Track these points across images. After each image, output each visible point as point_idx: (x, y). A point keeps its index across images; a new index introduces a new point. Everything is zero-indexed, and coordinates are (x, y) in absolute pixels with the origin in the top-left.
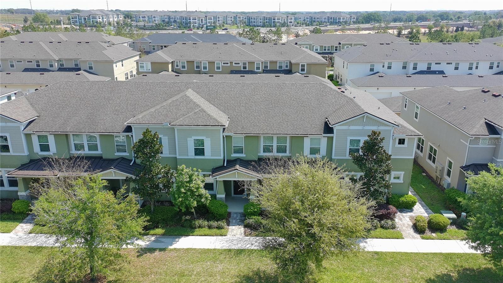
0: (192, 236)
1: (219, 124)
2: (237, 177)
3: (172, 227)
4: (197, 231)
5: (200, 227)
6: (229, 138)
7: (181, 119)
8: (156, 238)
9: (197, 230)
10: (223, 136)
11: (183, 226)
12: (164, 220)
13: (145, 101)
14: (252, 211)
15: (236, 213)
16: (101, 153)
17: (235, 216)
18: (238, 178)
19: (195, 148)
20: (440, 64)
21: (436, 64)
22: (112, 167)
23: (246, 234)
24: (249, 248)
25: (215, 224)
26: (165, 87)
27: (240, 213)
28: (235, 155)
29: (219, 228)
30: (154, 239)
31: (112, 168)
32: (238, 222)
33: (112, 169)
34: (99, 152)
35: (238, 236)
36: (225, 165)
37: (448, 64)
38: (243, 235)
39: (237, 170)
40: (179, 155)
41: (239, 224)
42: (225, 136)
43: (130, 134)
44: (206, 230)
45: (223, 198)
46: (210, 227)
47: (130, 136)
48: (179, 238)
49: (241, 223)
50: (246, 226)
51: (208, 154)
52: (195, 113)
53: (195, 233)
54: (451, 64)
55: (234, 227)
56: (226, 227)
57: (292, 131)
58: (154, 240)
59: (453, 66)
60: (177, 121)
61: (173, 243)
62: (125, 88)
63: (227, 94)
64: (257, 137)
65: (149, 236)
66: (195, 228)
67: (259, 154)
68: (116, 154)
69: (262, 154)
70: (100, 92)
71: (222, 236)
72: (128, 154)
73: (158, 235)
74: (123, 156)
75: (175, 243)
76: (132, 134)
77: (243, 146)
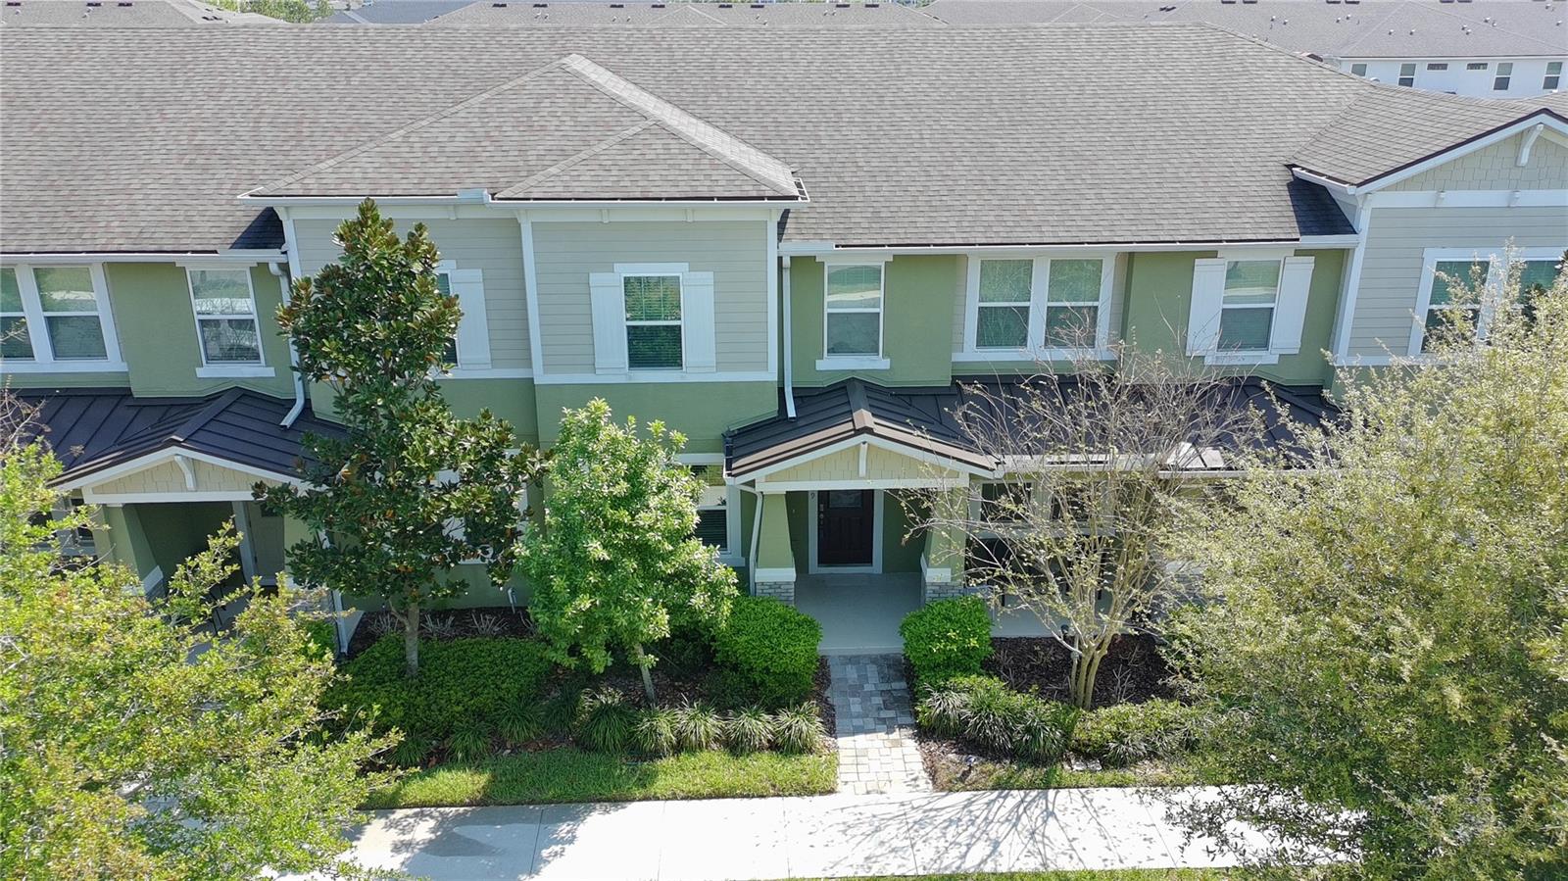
0: (646, 799)
1: (763, 188)
2: (862, 471)
3: (527, 755)
4: (670, 771)
5: (682, 746)
6: (803, 268)
7: (553, 170)
8: (440, 825)
9: (669, 762)
10: (780, 259)
11: (585, 745)
12: (480, 715)
13: (352, 107)
14: (954, 647)
15: (853, 660)
16: (123, 367)
17: (852, 673)
18: (868, 476)
19: (628, 327)
20: (1444, 67)
21: (1432, 67)
22: (174, 437)
23: (943, 777)
24: (988, 868)
25: (759, 725)
26: (451, 49)
27: (874, 660)
28: (833, 365)
29: (784, 746)
30: (433, 836)
31: (177, 443)
32: (879, 709)
33: (175, 449)
34: (109, 365)
35: (899, 792)
36: (792, 413)
37: (1472, 66)
38: (924, 782)
39: (869, 431)
40: (548, 367)
41: (883, 721)
42: (787, 262)
43: (270, 256)
44: (717, 765)
45: (788, 583)
46: (736, 746)
47: (274, 268)
48: (576, 818)
49: (891, 714)
50: (925, 733)
51: (700, 360)
52: (623, 142)
53: (661, 784)
54: (1485, 68)
55: (861, 740)
56: (820, 739)
57: (1134, 228)
58: (431, 841)
59: (1491, 74)
60: (531, 181)
61: (545, 853)
62: (247, 54)
63: (763, 76)
64: (948, 264)
65: (399, 814)
66: (656, 754)
67: (957, 357)
68: (201, 372)
69: (972, 354)
70: (120, 71)
71: (812, 793)
72: (270, 372)
73: (451, 805)
74: (243, 380)
75: (556, 854)
76: (283, 259)
77: (879, 314)
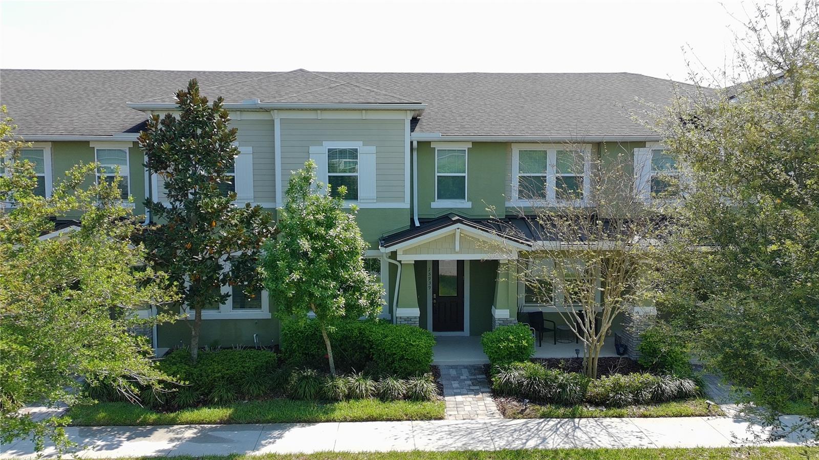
0: (328, 421)
2: (457, 248)
3: (256, 402)
4: (342, 408)
5: (351, 395)
6: (423, 147)
8: (200, 431)
9: (343, 404)
10: (412, 143)
11: (294, 397)
12: (230, 380)
15: (454, 367)
17: (453, 372)
23: (509, 412)
25: (399, 385)
27: (465, 367)
28: (441, 205)
29: (414, 397)
30: (195, 436)
32: (470, 386)
33: (73, 227)
35: (482, 419)
36: (417, 224)
38: (498, 415)
39: (460, 221)
41: (473, 390)
42: (415, 144)
44: (373, 406)
46: (384, 396)
48: (284, 429)
49: (477, 387)
50: (496, 394)
51: (368, 196)
53: (337, 414)
55: (459, 398)
56: (434, 396)
58: (193, 438)
61: (263, 442)
65: (176, 427)
66: (336, 399)
67: (508, 204)
69: (516, 202)
71: (430, 419)
73: (209, 423)
75: (270, 443)
77: (465, 176)
